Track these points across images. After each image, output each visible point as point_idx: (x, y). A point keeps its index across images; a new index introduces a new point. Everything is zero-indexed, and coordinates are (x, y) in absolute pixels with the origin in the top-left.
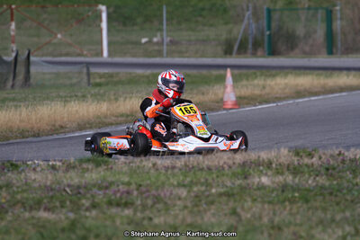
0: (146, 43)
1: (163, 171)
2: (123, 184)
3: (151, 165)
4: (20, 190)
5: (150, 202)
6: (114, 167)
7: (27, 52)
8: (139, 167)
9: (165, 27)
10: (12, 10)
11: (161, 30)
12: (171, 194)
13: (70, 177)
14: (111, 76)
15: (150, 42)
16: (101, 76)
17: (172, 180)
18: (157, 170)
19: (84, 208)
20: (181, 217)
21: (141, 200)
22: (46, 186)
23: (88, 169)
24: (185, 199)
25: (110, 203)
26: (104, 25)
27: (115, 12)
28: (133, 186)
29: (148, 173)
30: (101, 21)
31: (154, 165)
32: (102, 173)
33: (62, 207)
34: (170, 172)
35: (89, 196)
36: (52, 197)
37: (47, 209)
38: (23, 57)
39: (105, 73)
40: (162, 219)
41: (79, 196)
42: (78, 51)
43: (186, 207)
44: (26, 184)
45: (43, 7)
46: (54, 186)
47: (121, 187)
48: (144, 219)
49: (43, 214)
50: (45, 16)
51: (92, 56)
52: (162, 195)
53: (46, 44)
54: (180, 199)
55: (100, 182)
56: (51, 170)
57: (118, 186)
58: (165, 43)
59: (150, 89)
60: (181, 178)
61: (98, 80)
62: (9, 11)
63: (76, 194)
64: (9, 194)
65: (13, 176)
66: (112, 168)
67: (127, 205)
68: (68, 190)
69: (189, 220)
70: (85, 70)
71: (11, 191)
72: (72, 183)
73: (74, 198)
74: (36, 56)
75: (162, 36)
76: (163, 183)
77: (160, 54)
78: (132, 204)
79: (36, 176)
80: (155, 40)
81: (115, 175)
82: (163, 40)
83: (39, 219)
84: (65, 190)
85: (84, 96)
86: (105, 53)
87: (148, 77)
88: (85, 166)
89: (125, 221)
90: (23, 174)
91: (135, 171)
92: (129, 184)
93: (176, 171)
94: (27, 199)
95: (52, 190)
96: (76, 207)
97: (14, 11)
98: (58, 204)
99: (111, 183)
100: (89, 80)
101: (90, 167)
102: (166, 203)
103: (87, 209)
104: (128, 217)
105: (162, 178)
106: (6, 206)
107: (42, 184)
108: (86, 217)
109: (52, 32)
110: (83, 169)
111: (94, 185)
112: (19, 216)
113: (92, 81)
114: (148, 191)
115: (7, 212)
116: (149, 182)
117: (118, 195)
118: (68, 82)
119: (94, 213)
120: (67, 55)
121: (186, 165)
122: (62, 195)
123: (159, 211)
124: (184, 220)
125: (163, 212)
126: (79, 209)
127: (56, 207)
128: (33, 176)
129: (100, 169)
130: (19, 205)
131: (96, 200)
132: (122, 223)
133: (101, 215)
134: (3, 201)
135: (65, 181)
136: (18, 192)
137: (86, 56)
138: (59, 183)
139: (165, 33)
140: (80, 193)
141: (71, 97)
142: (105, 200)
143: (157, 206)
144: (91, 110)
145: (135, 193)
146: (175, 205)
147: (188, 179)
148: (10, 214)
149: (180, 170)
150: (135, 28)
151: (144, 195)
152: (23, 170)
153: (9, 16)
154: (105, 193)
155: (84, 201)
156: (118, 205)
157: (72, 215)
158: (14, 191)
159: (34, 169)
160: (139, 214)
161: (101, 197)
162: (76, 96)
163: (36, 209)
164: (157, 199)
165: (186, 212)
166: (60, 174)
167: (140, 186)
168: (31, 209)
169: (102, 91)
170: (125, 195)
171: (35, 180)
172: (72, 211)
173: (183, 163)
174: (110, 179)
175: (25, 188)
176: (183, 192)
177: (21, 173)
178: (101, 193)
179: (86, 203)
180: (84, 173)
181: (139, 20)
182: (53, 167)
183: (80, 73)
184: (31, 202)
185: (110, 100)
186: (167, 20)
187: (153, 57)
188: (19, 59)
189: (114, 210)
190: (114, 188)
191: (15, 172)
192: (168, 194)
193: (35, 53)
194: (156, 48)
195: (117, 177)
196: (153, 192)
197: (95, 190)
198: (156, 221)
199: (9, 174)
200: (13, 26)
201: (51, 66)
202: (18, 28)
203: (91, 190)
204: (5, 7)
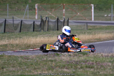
0: (106, 16)
1: (105, 57)
2: (91, 61)
3: (101, 55)
4: (59, 62)
5: (99, 67)
6: (89, 55)
7: (68, 19)
8: (97, 56)
9: (112, 11)
10: (64, 5)
11: (111, 12)
12: (106, 64)
13: (75, 59)
14: (94, 27)
15: (108, 16)
16: (91, 27)
17: (107, 60)
18: (103, 57)
19: (78, 68)
20: (109, 72)
21: (97, 66)
22: (67, 61)
23: (81, 56)
24: (111, 66)
25: (87, 67)
26: (93, 10)
27: (96, 6)
28: (94, 62)
29: (99, 58)
30: (92, 9)
31: (102, 55)
32: (85, 57)
33: (71, 68)
34: (107, 57)
35: (80, 64)
36: (68, 65)
37: (66, 68)
38: (66, 20)
39: (92, 26)
40: (103, 72)
41: (77, 64)
42: (84, 18)
43: (110, 69)
44: (61, 60)
45: (74, 5)
46: (69, 61)
47: (90, 62)
48: (97, 72)
49: (65, 70)
50: (74, 7)
51: (89, 20)
52: (103, 64)
53: (75, 16)
54: (109, 66)
55: (84, 60)
56: (69, 56)
57: (90, 61)
58: (112, 16)
59: (106, 31)
60: (110, 59)
61: (90, 28)
62: (63, 6)
63: (76, 64)
64: (55, 63)
65: (57, 58)
66: (88, 56)
67: (92, 68)
68: (74, 62)
69: (111, 73)
70: (86, 25)
71: (56, 62)
72: (75, 60)
73: (75, 65)
74: (71, 20)
75: (111, 14)
76: (104, 61)
77: (110, 20)
78: (94, 67)
79: (64, 58)
80: (109, 15)
81: (89, 58)
82: (111, 15)
83: (64, 71)
84: (73, 63)
85: (85, 33)
86: (93, 19)
87: (106, 27)
88: (80, 55)
89: (91, 73)
90: (60, 57)
91: (96, 57)
92: (93, 61)
93: (109, 57)
94: (61, 65)
95: (69, 62)
96: (76, 68)
97: (65, 6)
98: (70, 67)
99: (88, 61)
100: (87, 28)
101: (81, 55)
102: (104, 67)
103: (79, 69)
104: (92, 72)
105: (104, 59)
106: (54, 67)
107: (66, 61)
108: (79, 71)
109: (76, 13)
110: (79, 56)
111: (82, 61)
112: (58, 71)
113: (88, 28)
114: (99, 63)
115: (54, 69)
116: (100, 60)
117: (89, 64)
118: (80, 28)
119: (81, 70)
120: (81, 20)
121: (112, 55)
122: (72, 64)
123: (102, 70)
124: (110, 73)
125: (103, 70)
126: (76, 69)
127: (69, 68)
128: (63, 58)
129: (85, 56)
130: (58, 67)
131: (82, 66)
132: (90, 74)
133: (83, 71)
134: (53, 65)
135: (73, 60)
136: (58, 63)
137: (87, 20)
138: (71, 60)
139: (112, 13)
140: (77, 63)
141: (81, 33)
142: (85, 66)
143: (102, 68)
144: (86, 37)
145: (95, 64)
146: (107, 68)
147: (112, 60)
148: (55, 70)
149: (110, 57)
150: (103, 11)
151: (98, 65)
152: (60, 56)
153: (63, 7)
154: (85, 64)
155: (78, 66)
156: (89, 67)
157: (74, 70)
158: (57, 63)
159: (64, 56)
160: (95, 71)
161: (84, 65)
162: (82, 33)
163: (63, 68)
164: (102, 66)
165: (111, 70)
166: (72, 57)
167: (97, 62)
168: (62, 68)
169: (91, 31)
170: (92, 64)
171: (64, 59)
172: (74, 69)
173: (111, 55)
174: (87, 59)
175: (60, 61)
176: (110, 64)
177: (59, 57)
178: (84, 64)
179: (79, 67)
180: (79, 57)
181: (104, 9)
182: (70, 55)
183: (85, 25)
184: (61, 66)
185: (93, 34)
186: (113, 9)
187: (109, 21)
188: (65, 21)
189: (88, 69)
190: (88, 62)
191: (58, 56)
192: (105, 64)
193: (71, 19)
194: (109, 18)
195: (90, 58)
196: (101, 64)
197: (82, 63)
198: (101, 73)
199: (56, 57)
200: (64, 10)
201: (75, 23)
202: (66, 11)
203: (81, 62)
204: (62, 4)
